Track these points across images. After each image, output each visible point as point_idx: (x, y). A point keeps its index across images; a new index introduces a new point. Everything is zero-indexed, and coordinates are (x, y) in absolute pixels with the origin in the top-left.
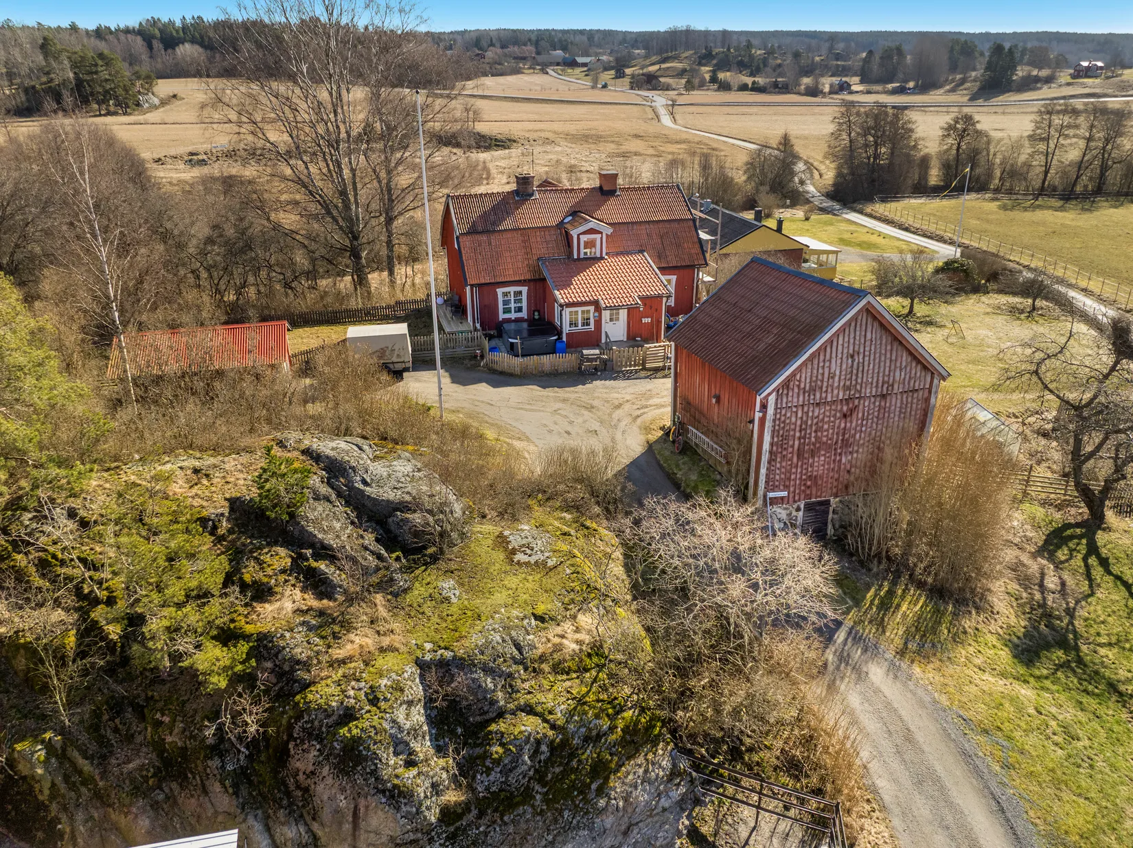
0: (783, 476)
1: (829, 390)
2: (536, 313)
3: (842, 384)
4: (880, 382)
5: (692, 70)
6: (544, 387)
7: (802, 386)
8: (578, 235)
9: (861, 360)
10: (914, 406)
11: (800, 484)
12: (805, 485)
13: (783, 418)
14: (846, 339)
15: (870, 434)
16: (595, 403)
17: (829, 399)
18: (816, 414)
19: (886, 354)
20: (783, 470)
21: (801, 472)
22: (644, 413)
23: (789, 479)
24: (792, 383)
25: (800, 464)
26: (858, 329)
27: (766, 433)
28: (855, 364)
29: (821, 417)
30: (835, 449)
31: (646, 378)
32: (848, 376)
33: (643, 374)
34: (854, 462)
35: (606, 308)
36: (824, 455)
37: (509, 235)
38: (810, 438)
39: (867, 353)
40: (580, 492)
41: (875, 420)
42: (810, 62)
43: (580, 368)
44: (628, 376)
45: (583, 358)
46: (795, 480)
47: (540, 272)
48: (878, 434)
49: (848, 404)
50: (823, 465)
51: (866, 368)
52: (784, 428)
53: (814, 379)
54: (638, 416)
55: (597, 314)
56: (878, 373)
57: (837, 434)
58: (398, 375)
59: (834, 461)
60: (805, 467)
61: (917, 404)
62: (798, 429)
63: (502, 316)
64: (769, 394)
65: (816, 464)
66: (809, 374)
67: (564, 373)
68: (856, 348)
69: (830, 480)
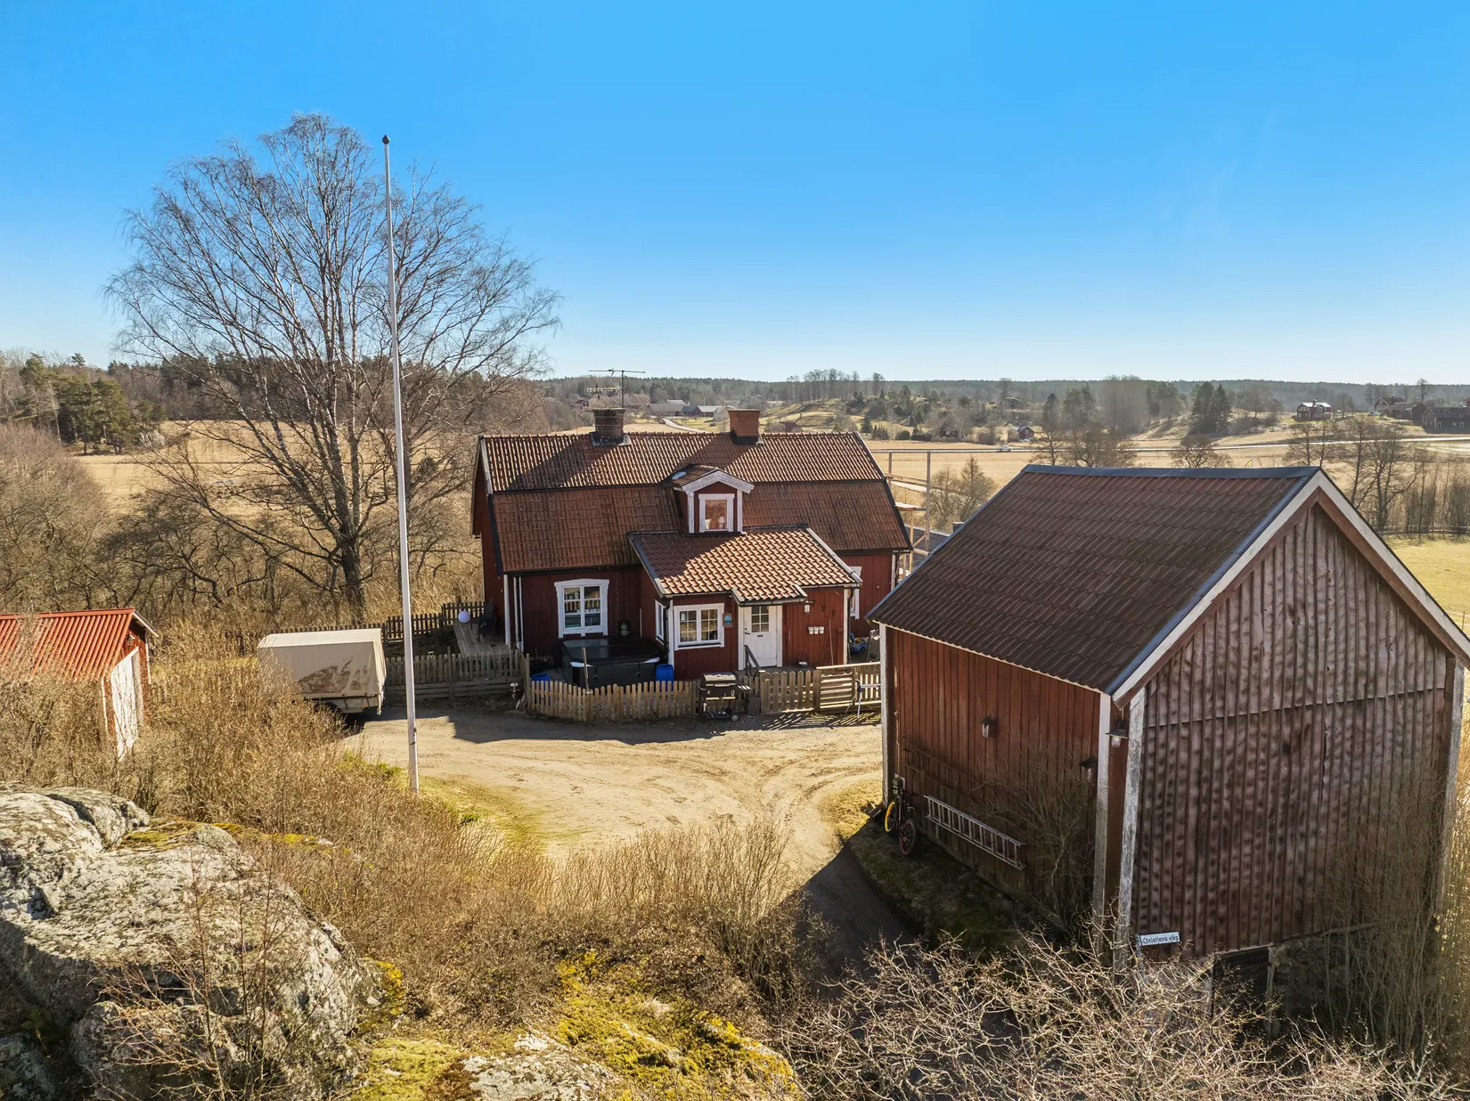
0: (1167, 894)
1: (1253, 689)
2: (624, 627)
3: (1277, 674)
4: (1352, 671)
5: (839, 419)
6: (631, 742)
7: (1198, 676)
8: (697, 493)
9: (1311, 622)
10: (1420, 728)
11: (1204, 912)
12: (1214, 913)
13: (1161, 753)
14: (1279, 573)
15: (1339, 793)
16: (728, 766)
17: (1254, 710)
18: (1229, 744)
19: (1356, 610)
20: (1167, 879)
21: (1205, 884)
22: (826, 783)
23: (1181, 900)
24: (1176, 670)
25: (1201, 863)
26: (1300, 551)
27: (1129, 789)
28: (1300, 628)
29: (1240, 750)
30: (1272, 828)
31: (822, 725)
32: (1289, 657)
33: (819, 719)
34: (1310, 858)
35: (745, 604)
36: (1251, 841)
37: (580, 495)
38: (1219, 801)
39: (1321, 606)
40: (697, 945)
41: (1347, 758)
42: (980, 410)
43: (699, 709)
44: (790, 723)
45: (704, 690)
46: (1192, 903)
47: (632, 554)
48: (1356, 791)
49: (1291, 722)
50: (1249, 866)
51: (1322, 640)
52: (1164, 775)
53: (1221, 660)
54: (814, 788)
55: (728, 618)
56: (1346, 651)
57: (1275, 791)
58: (355, 721)
59: (1271, 855)
60: (1211, 870)
61: (1425, 726)
62: (1193, 778)
63: (563, 630)
64: (1132, 692)
65: (1235, 864)
66: (1210, 648)
67: (669, 718)
68: (1300, 595)
69: (1266, 903)
